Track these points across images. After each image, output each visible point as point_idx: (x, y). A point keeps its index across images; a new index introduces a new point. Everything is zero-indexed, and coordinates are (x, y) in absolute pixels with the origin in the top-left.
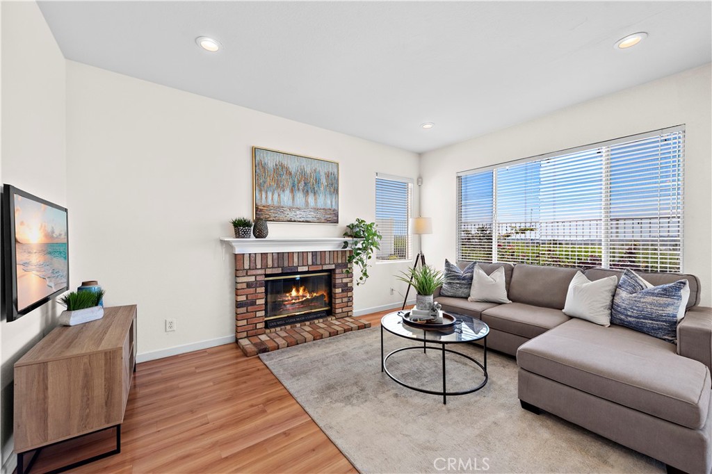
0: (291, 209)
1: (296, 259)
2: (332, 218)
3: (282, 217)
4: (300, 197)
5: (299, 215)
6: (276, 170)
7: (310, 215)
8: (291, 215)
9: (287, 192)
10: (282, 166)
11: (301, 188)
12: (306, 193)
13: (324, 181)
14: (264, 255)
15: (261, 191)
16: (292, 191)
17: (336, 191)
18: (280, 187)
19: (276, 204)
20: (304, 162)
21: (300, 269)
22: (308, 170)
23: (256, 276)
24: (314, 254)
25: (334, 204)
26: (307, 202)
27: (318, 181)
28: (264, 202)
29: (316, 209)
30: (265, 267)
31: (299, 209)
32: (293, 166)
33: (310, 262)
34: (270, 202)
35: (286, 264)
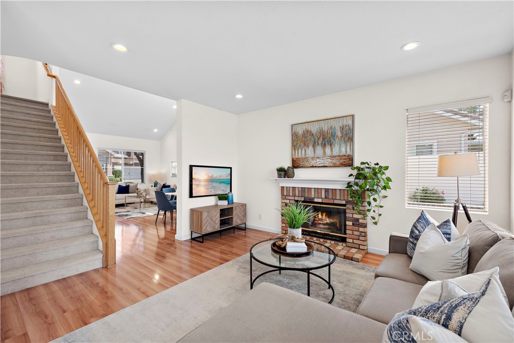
0: (312, 159)
1: (313, 193)
2: (348, 162)
3: (307, 164)
4: (319, 150)
5: (319, 162)
6: (304, 135)
7: (327, 162)
8: (313, 163)
9: (311, 147)
10: (307, 131)
11: (320, 143)
12: (324, 146)
13: (339, 134)
14: (294, 188)
15: (295, 150)
16: (314, 146)
17: (351, 139)
18: (306, 145)
19: (303, 156)
20: (322, 124)
21: (316, 200)
22: (325, 129)
23: (290, 200)
24: (327, 190)
25: (348, 150)
26: (324, 152)
27: (333, 135)
28: (296, 157)
29: (332, 157)
30: (294, 195)
31: (318, 158)
32: (314, 129)
33: (323, 196)
34: (300, 156)
35: (306, 195)
